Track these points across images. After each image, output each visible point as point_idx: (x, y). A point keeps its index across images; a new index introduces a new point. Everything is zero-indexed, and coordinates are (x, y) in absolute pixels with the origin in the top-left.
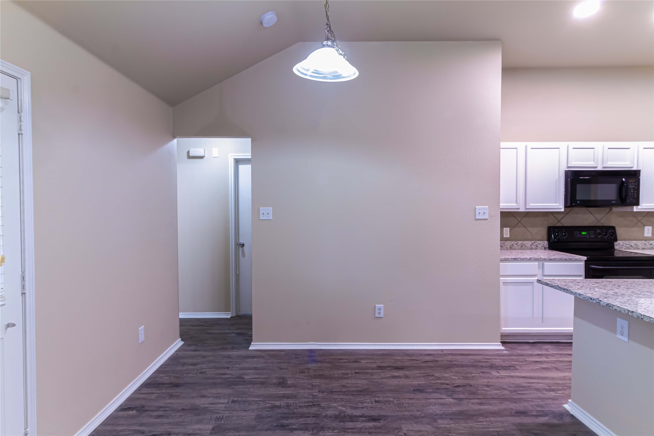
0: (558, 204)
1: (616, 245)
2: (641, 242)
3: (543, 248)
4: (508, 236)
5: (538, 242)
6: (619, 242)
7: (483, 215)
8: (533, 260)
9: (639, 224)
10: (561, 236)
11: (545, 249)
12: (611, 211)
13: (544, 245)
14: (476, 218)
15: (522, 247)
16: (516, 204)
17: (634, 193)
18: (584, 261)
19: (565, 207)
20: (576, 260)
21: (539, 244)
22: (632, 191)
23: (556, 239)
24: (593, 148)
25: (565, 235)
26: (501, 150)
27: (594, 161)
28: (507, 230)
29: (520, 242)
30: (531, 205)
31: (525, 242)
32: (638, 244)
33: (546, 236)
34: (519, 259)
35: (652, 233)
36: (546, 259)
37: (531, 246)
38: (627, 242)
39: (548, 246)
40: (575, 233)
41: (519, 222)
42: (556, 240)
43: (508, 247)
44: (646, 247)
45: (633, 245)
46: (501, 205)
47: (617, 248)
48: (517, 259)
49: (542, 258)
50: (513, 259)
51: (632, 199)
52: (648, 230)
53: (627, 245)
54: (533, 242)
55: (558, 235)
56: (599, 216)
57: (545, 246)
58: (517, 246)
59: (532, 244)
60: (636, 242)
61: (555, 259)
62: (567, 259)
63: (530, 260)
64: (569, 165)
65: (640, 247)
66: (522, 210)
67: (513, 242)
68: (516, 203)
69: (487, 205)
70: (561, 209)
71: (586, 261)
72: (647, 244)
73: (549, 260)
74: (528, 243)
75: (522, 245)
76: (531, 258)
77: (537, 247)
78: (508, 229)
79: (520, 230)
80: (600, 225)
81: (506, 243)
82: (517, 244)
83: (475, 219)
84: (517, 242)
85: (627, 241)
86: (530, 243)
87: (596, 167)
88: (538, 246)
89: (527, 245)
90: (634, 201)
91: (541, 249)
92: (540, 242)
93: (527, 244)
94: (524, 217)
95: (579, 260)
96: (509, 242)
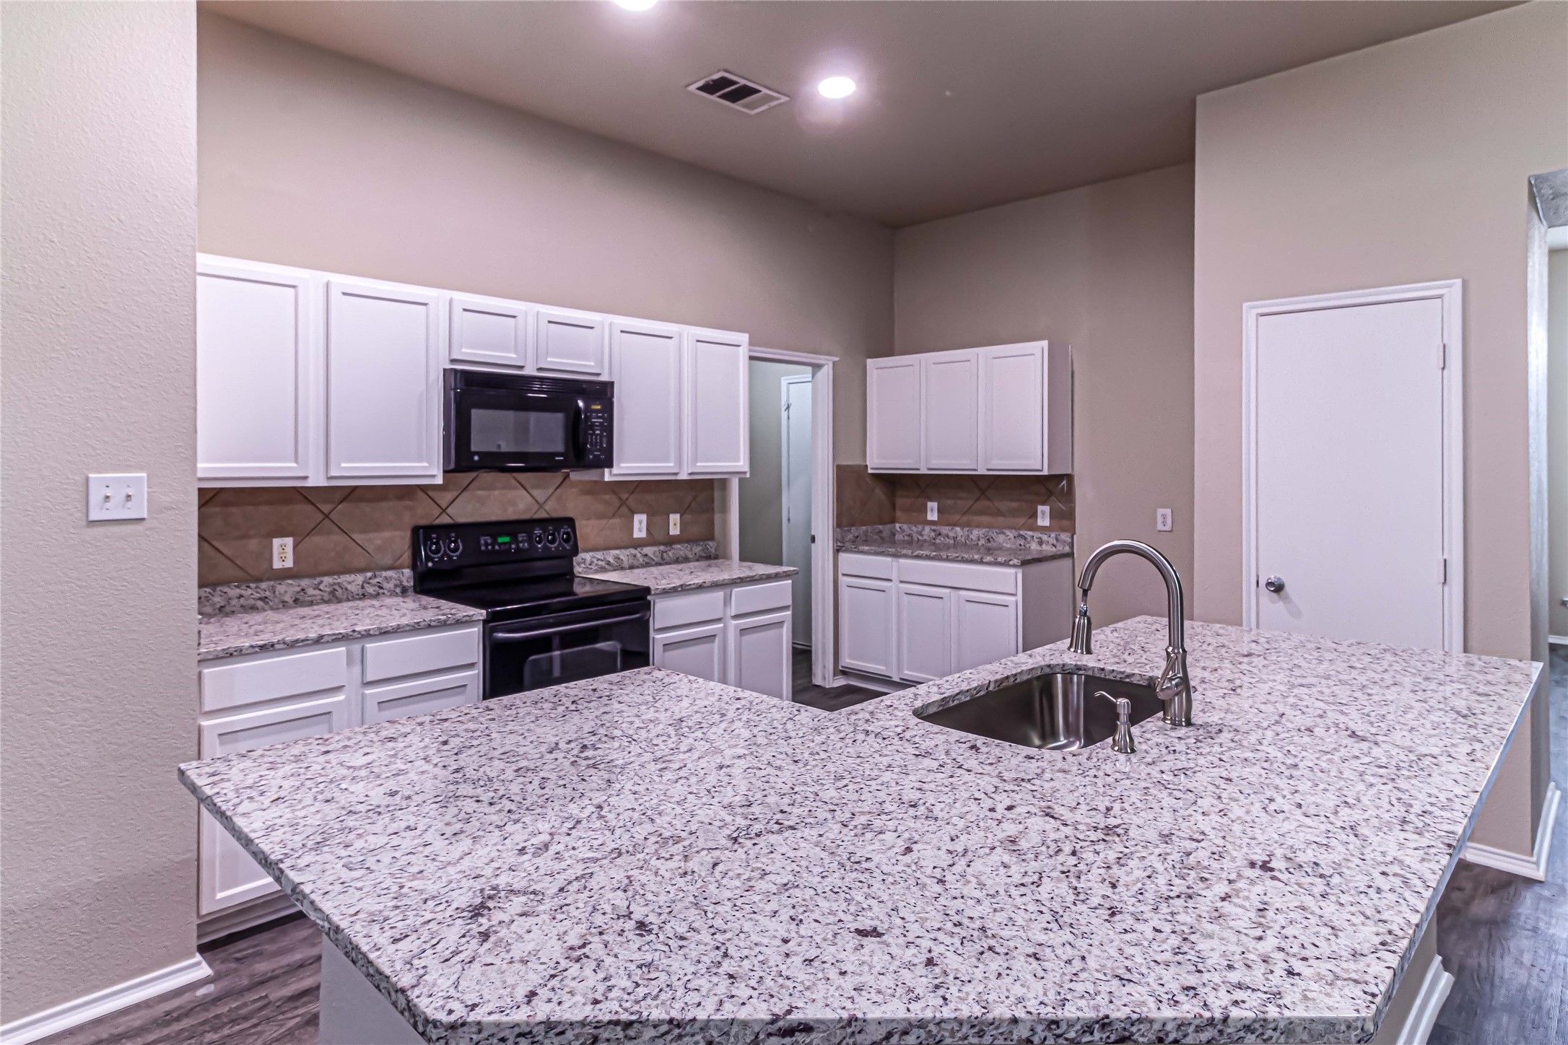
0: (426, 464)
1: (579, 564)
2: (627, 552)
3: (398, 590)
4: (289, 563)
5: (384, 574)
6: (582, 555)
7: (123, 507)
8: (328, 642)
9: (624, 509)
10: (445, 551)
11: (404, 591)
12: (567, 481)
13: (401, 582)
14: (93, 517)
15: (334, 597)
16: (294, 465)
17: (601, 435)
18: (481, 623)
19: (445, 472)
20: (459, 623)
21: (386, 578)
22: (598, 432)
23: (432, 560)
24: (514, 317)
25: (455, 550)
26: (199, 278)
27: (516, 352)
28: (283, 547)
29: (327, 580)
30: (344, 465)
31: (344, 579)
32: (622, 557)
33: (407, 557)
34: (282, 646)
35: (648, 530)
36: (371, 632)
37: (363, 587)
38: (599, 555)
39: (412, 584)
40: (482, 542)
41: (327, 516)
42: (430, 564)
43: (287, 598)
44: (636, 563)
45: (611, 560)
46: (200, 465)
47: (580, 570)
48: (272, 646)
49: (359, 632)
50: (257, 649)
51: (598, 450)
52: (641, 522)
53: (600, 563)
54: (369, 574)
55: (437, 552)
56: (540, 494)
57: (405, 583)
58: (317, 592)
59: (367, 582)
60: (617, 552)
61: (399, 627)
62: (433, 624)
63: (319, 641)
64: (455, 356)
65: (626, 564)
66: (316, 479)
67: (305, 582)
68: (296, 461)
69: (141, 469)
70: (433, 476)
71: (485, 622)
72: (639, 555)
73: (381, 634)
74: (354, 581)
75: (336, 587)
76: (322, 637)
77: (381, 588)
78: (289, 541)
79: (327, 542)
80: (542, 515)
81: (279, 586)
82: (317, 587)
83: (84, 523)
84: (318, 579)
85: (601, 553)
86: (359, 578)
87: (521, 367)
88: (386, 585)
89: (349, 587)
90: (603, 457)
91: (393, 594)
92: (390, 573)
93: (349, 583)
94: (341, 502)
95: (466, 622)
96: (290, 582)
